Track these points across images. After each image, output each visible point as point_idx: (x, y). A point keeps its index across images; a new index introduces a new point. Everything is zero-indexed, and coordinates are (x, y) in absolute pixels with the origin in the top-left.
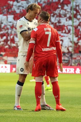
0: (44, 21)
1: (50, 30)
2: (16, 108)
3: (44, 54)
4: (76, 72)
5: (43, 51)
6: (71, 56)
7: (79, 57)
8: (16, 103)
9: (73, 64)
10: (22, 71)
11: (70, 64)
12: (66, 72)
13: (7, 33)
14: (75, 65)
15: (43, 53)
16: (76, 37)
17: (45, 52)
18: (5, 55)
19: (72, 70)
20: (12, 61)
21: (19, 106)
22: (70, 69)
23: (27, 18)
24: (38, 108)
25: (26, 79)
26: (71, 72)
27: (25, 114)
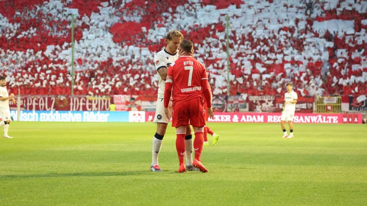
0: (184, 52)
1: (192, 64)
2: (154, 170)
3: (184, 97)
4: (233, 120)
5: (182, 92)
6: (226, 99)
7: (237, 100)
8: (153, 161)
9: (229, 110)
10: (159, 119)
11: (225, 110)
12: (219, 120)
13: (141, 69)
14: (232, 111)
15: (182, 96)
16: (233, 74)
17: (185, 93)
18: (138, 99)
19: (228, 118)
20: (148, 106)
21: (157, 166)
22: (224, 116)
23: (168, 51)
24: (182, 169)
25: (167, 130)
26: (226, 120)
27: (166, 176)
